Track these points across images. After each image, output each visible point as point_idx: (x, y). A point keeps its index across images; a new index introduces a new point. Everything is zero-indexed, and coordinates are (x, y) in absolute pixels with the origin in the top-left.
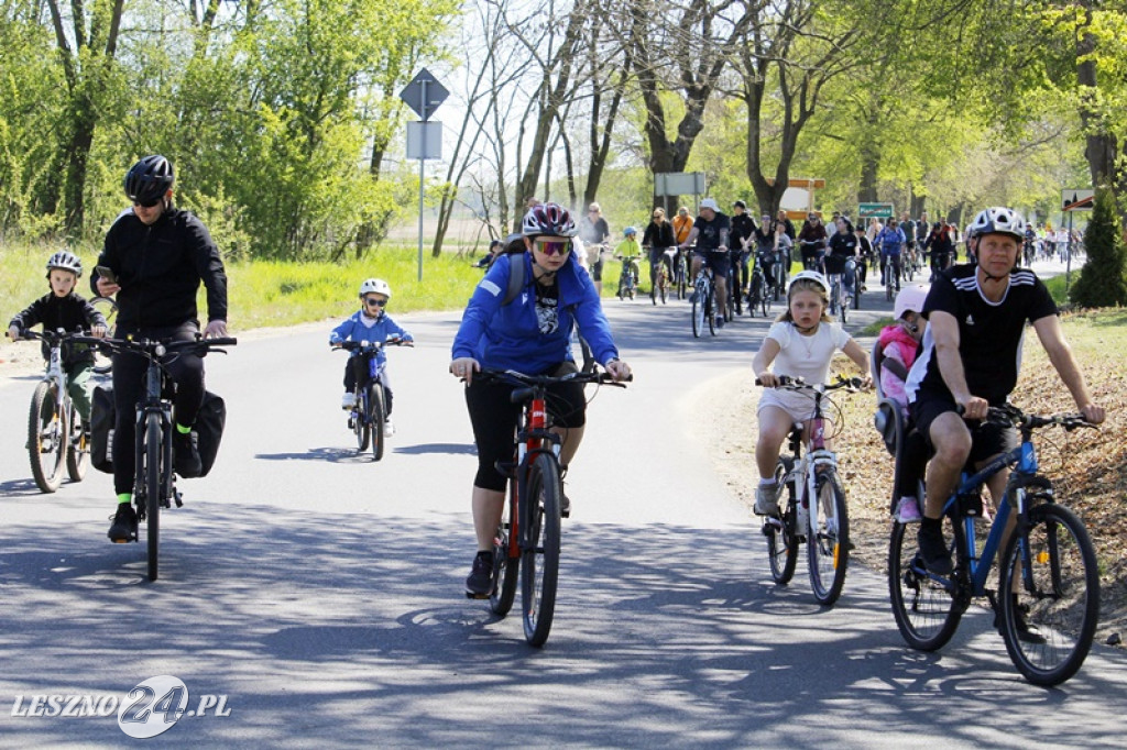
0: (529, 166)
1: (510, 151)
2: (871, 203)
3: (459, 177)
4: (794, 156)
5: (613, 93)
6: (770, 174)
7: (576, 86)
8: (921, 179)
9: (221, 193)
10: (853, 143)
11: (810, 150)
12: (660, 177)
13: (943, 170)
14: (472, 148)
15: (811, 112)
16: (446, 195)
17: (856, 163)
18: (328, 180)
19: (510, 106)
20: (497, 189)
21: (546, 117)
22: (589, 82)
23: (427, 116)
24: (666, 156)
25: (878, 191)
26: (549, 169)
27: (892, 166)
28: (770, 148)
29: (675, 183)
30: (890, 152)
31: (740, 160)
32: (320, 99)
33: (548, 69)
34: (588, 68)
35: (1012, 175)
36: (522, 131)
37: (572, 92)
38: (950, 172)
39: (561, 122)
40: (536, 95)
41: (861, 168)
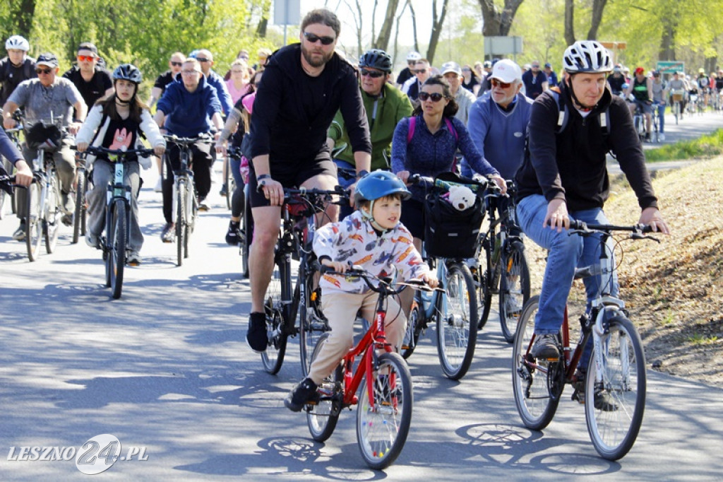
0: (382, 31)
2: (669, 62)
8: (710, 43)
9: (128, 50)
10: (655, 13)
11: (623, 19)
12: (488, 39)
24: (494, 24)
25: (676, 52)
26: (397, 33)
27: (687, 33)
29: (500, 44)
31: (559, 27)
41: (660, 33)
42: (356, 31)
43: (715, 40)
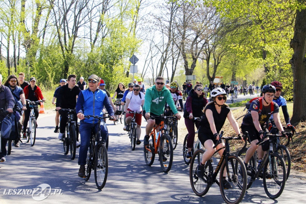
0: (159, 74)
2: (234, 81)
4: (216, 73)
5: (177, 59)
6: (211, 76)
7: (169, 57)
8: (244, 76)
10: (230, 69)
11: (222, 70)
12: (187, 76)
13: (249, 74)
14: (147, 69)
15: (220, 63)
17: (230, 73)
19: (155, 62)
20: (152, 79)
21: (162, 64)
22: (171, 57)
23: (135, 64)
24: (189, 72)
25: (236, 79)
26: (163, 75)
27: (239, 74)
28: (211, 70)
29: (190, 77)
30: (238, 71)
31: (206, 72)
32: (114, 61)
33: (163, 53)
34: (171, 54)
36: (157, 67)
37: (168, 58)
38: (251, 75)
39: (166, 64)
40: (160, 60)
41: (232, 74)
42: (152, 74)
43: (246, 76)
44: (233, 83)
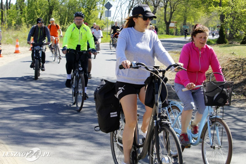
1: (123, 16)
2: (185, 26)
3: (114, 20)
4: (172, 17)
6: (168, 21)
7: (135, 5)
8: (194, 22)
10: (182, 16)
11: (175, 17)
13: (197, 20)
14: (117, 15)
15: (175, 10)
16: (112, 23)
18: (92, 20)
19: (124, 8)
20: (121, 22)
21: (130, 10)
23: (109, 9)
25: (186, 24)
27: (189, 20)
28: (168, 16)
30: (188, 17)
31: (163, 18)
32: (91, 7)
33: (130, 2)
35: (210, 22)
36: (126, 12)
40: (128, 6)
41: (183, 20)
42: (121, 18)
43: (194, 21)
44: (184, 27)
